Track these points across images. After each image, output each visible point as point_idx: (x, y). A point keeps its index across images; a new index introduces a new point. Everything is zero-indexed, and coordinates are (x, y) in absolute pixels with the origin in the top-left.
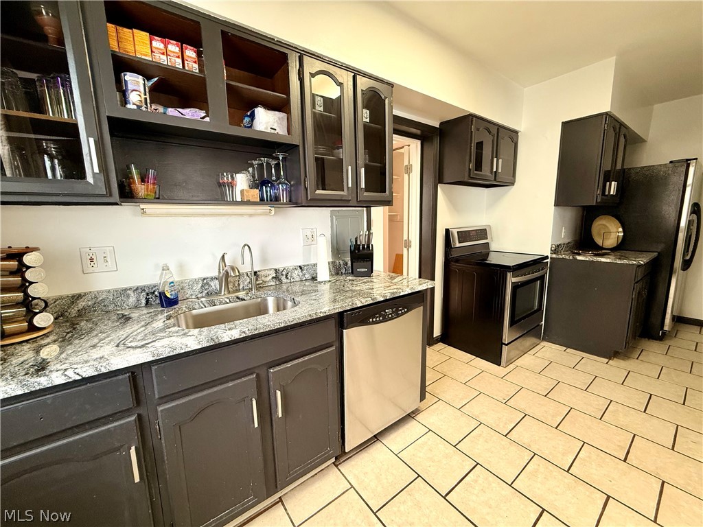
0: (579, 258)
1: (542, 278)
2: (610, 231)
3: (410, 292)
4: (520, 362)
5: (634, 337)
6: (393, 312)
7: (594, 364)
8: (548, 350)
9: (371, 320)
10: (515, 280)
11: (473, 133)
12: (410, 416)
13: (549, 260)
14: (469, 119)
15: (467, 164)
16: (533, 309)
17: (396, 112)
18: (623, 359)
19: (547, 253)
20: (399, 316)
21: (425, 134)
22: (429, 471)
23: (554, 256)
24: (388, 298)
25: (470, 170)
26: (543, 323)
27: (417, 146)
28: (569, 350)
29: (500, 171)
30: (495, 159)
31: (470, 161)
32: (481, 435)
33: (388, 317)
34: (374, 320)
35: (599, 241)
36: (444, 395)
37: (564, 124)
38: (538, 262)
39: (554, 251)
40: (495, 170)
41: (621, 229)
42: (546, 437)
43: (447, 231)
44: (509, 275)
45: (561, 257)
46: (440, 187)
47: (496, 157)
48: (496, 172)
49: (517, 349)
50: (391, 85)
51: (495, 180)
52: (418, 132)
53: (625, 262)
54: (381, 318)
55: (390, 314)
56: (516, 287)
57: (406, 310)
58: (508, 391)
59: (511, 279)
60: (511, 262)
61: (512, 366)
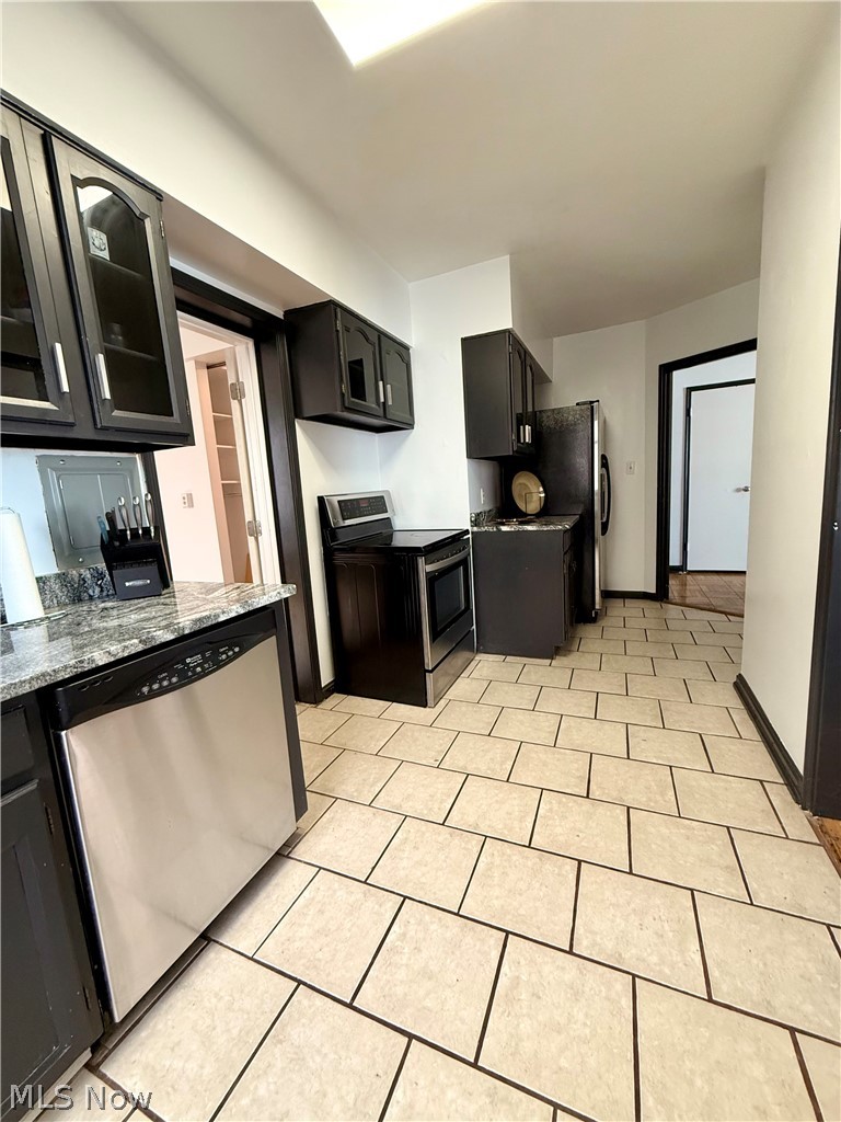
0: (504, 528)
1: (464, 562)
2: (530, 493)
3: (242, 611)
4: (451, 694)
5: (572, 625)
6: (205, 660)
7: (537, 669)
8: (486, 666)
9: (145, 690)
10: (429, 568)
11: (341, 334)
12: (282, 855)
13: (470, 536)
14: (330, 308)
15: (337, 383)
16: (459, 608)
17: (175, 263)
18: (565, 656)
19: (467, 526)
20: (219, 665)
21: (258, 328)
22: (319, 960)
23: (475, 529)
24: (187, 632)
25: (343, 395)
26: (474, 627)
27: (247, 348)
28: (509, 658)
29: (390, 403)
30: (381, 383)
31: (342, 380)
32: (406, 839)
33: (195, 673)
34: (156, 686)
35: (522, 506)
36: (344, 787)
37: (464, 340)
38: (457, 539)
39: (475, 523)
40: (382, 400)
41: (541, 489)
42: (497, 801)
43: (321, 500)
44: (421, 561)
45: (483, 529)
46: (299, 426)
47: (382, 380)
48: (384, 403)
49: (446, 674)
50: (158, 195)
51: (385, 417)
52: (246, 321)
53: (552, 527)
54: (174, 680)
55: (198, 665)
56: (432, 579)
57: (237, 649)
58: (441, 745)
59: (425, 568)
60: (421, 541)
61: (442, 703)
